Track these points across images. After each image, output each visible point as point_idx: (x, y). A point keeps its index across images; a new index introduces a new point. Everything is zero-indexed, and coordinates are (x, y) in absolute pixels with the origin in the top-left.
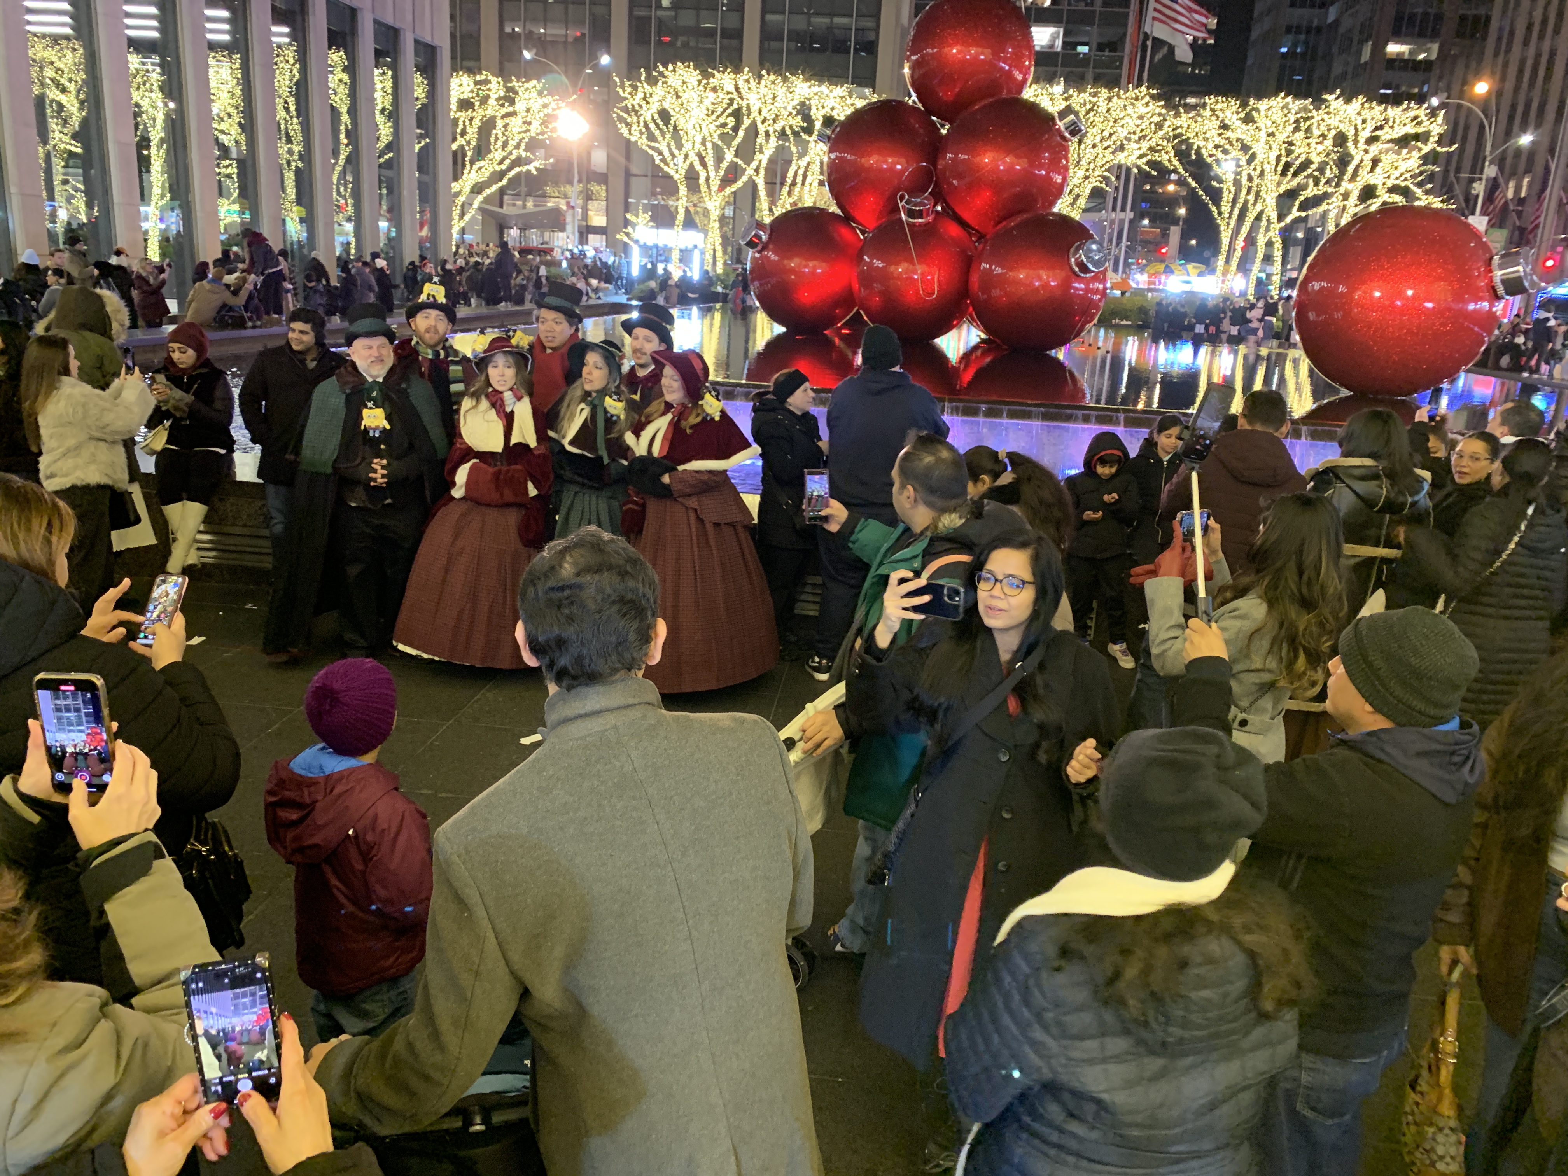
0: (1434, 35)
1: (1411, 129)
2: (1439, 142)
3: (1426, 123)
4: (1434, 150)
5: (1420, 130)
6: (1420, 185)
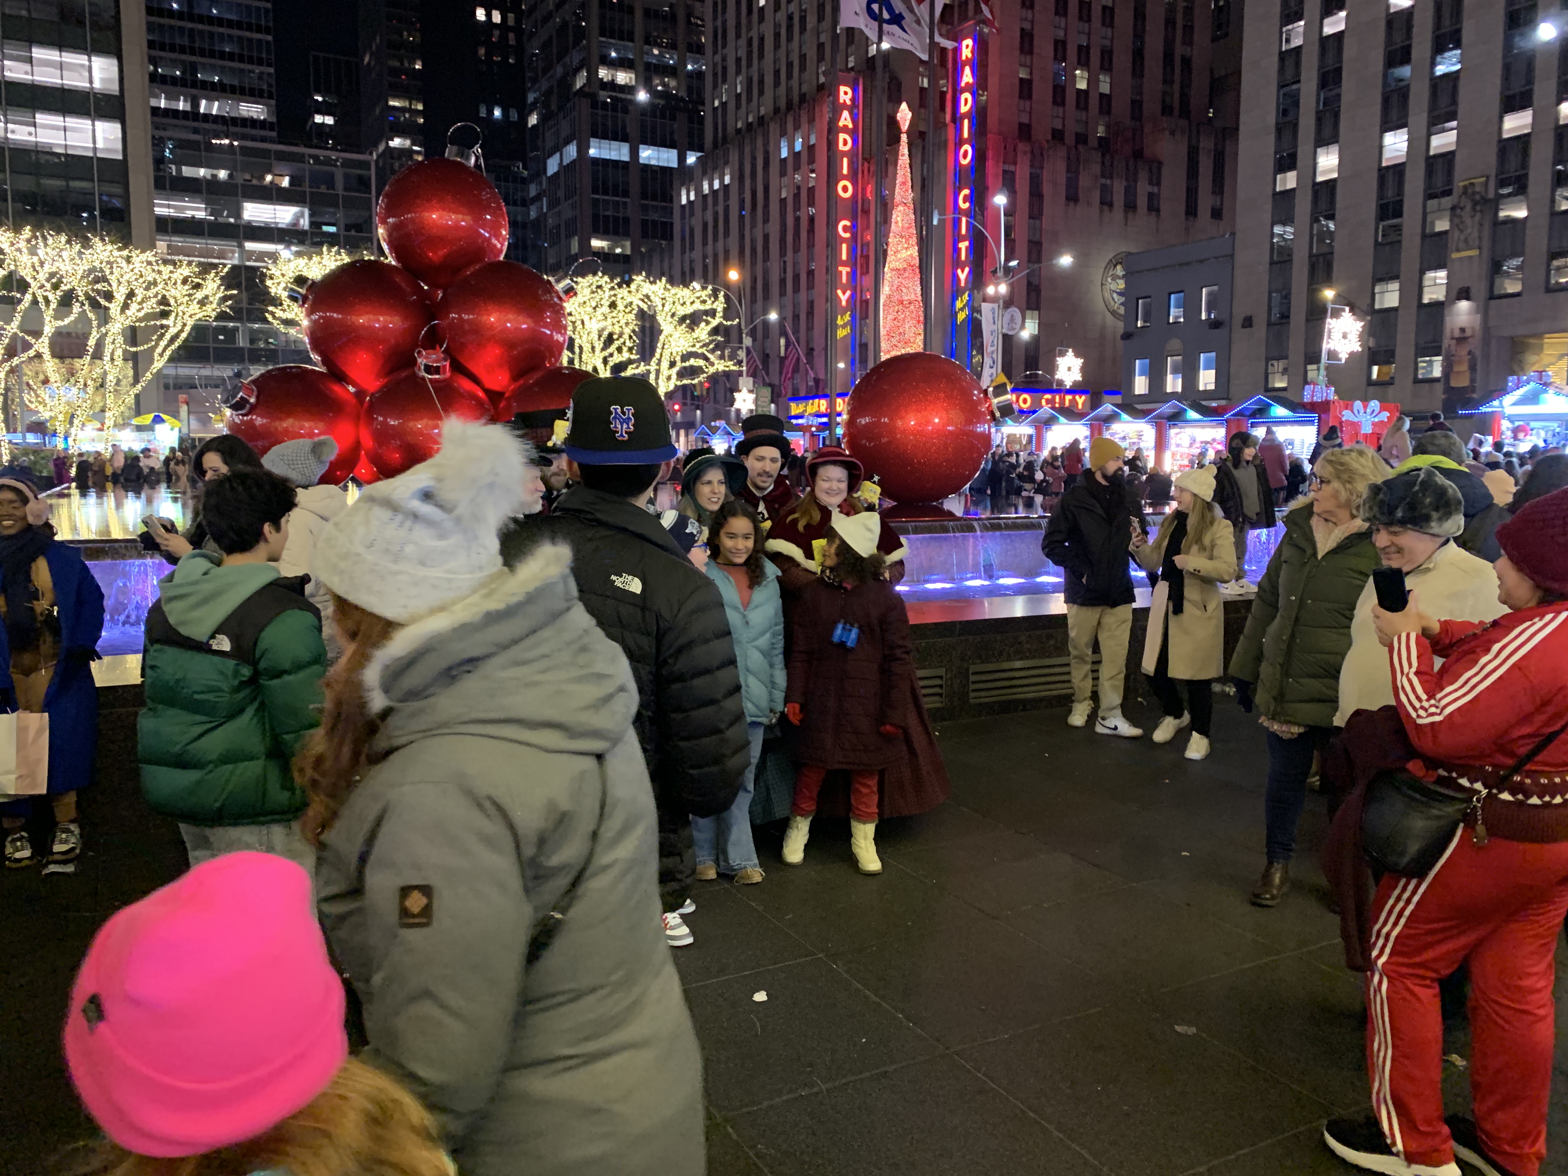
0: (626, 234)
1: (698, 306)
2: (726, 317)
3: (709, 302)
4: (720, 324)
5: (707, 307)
6: (712, 351)
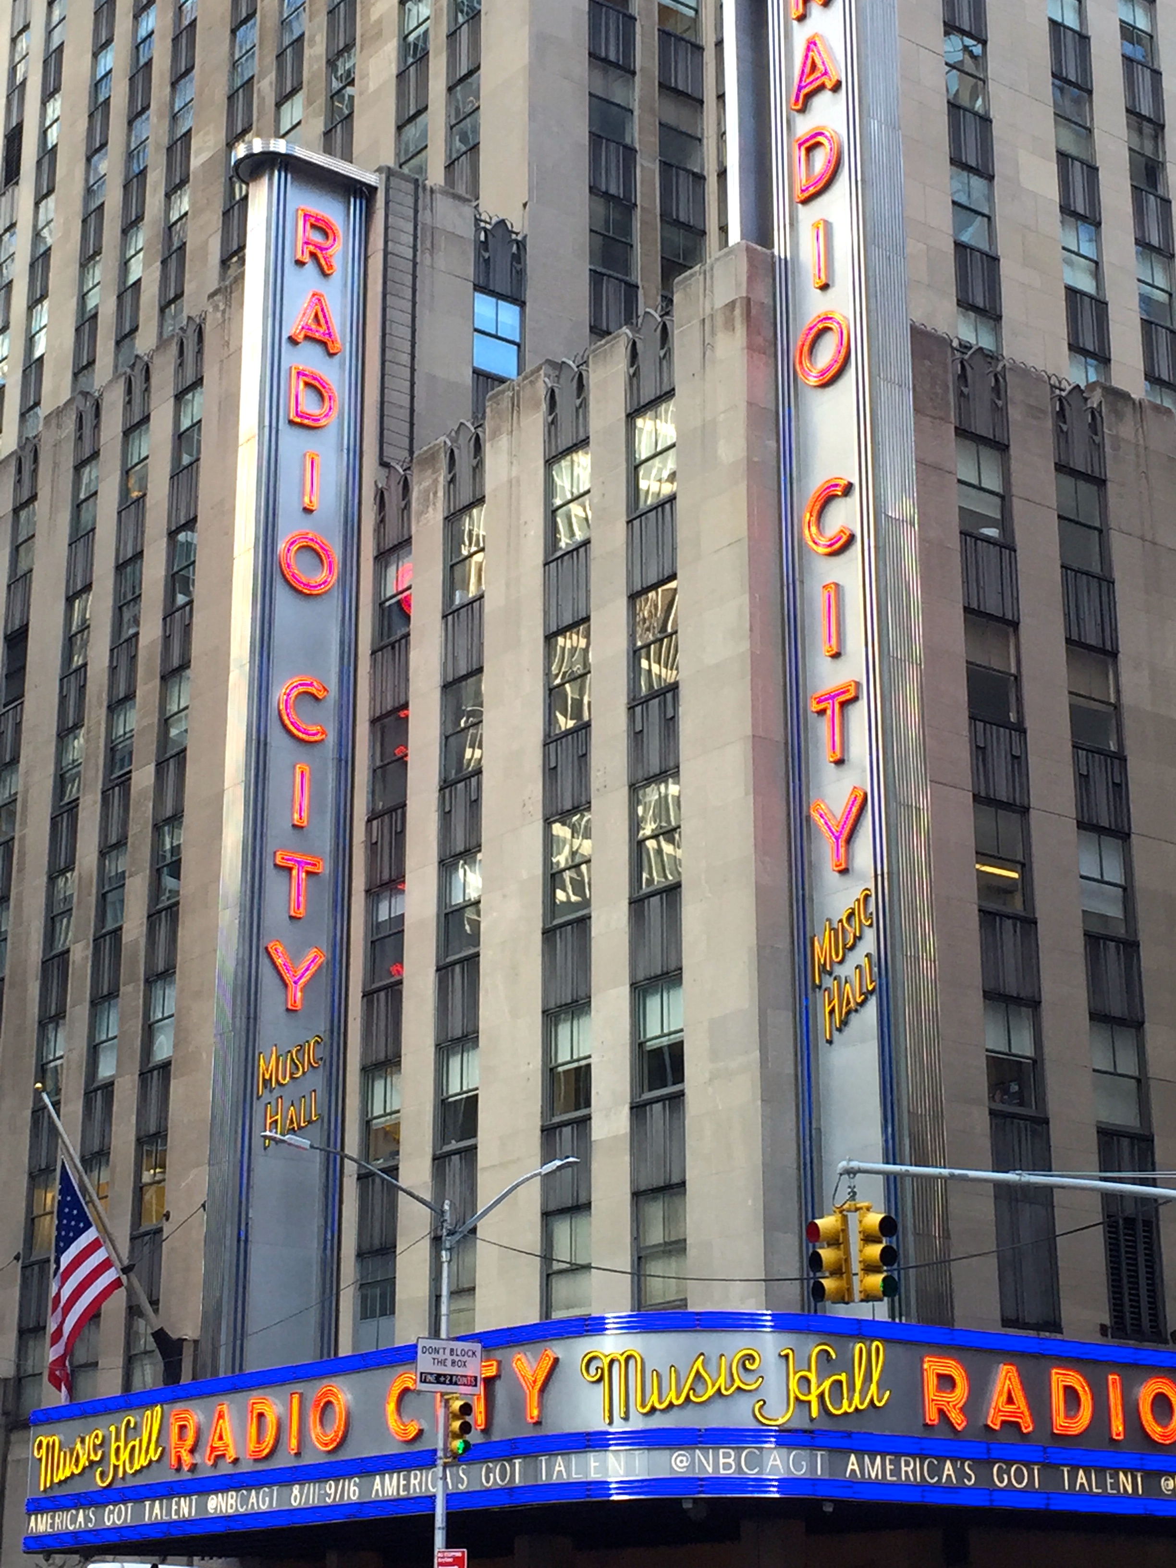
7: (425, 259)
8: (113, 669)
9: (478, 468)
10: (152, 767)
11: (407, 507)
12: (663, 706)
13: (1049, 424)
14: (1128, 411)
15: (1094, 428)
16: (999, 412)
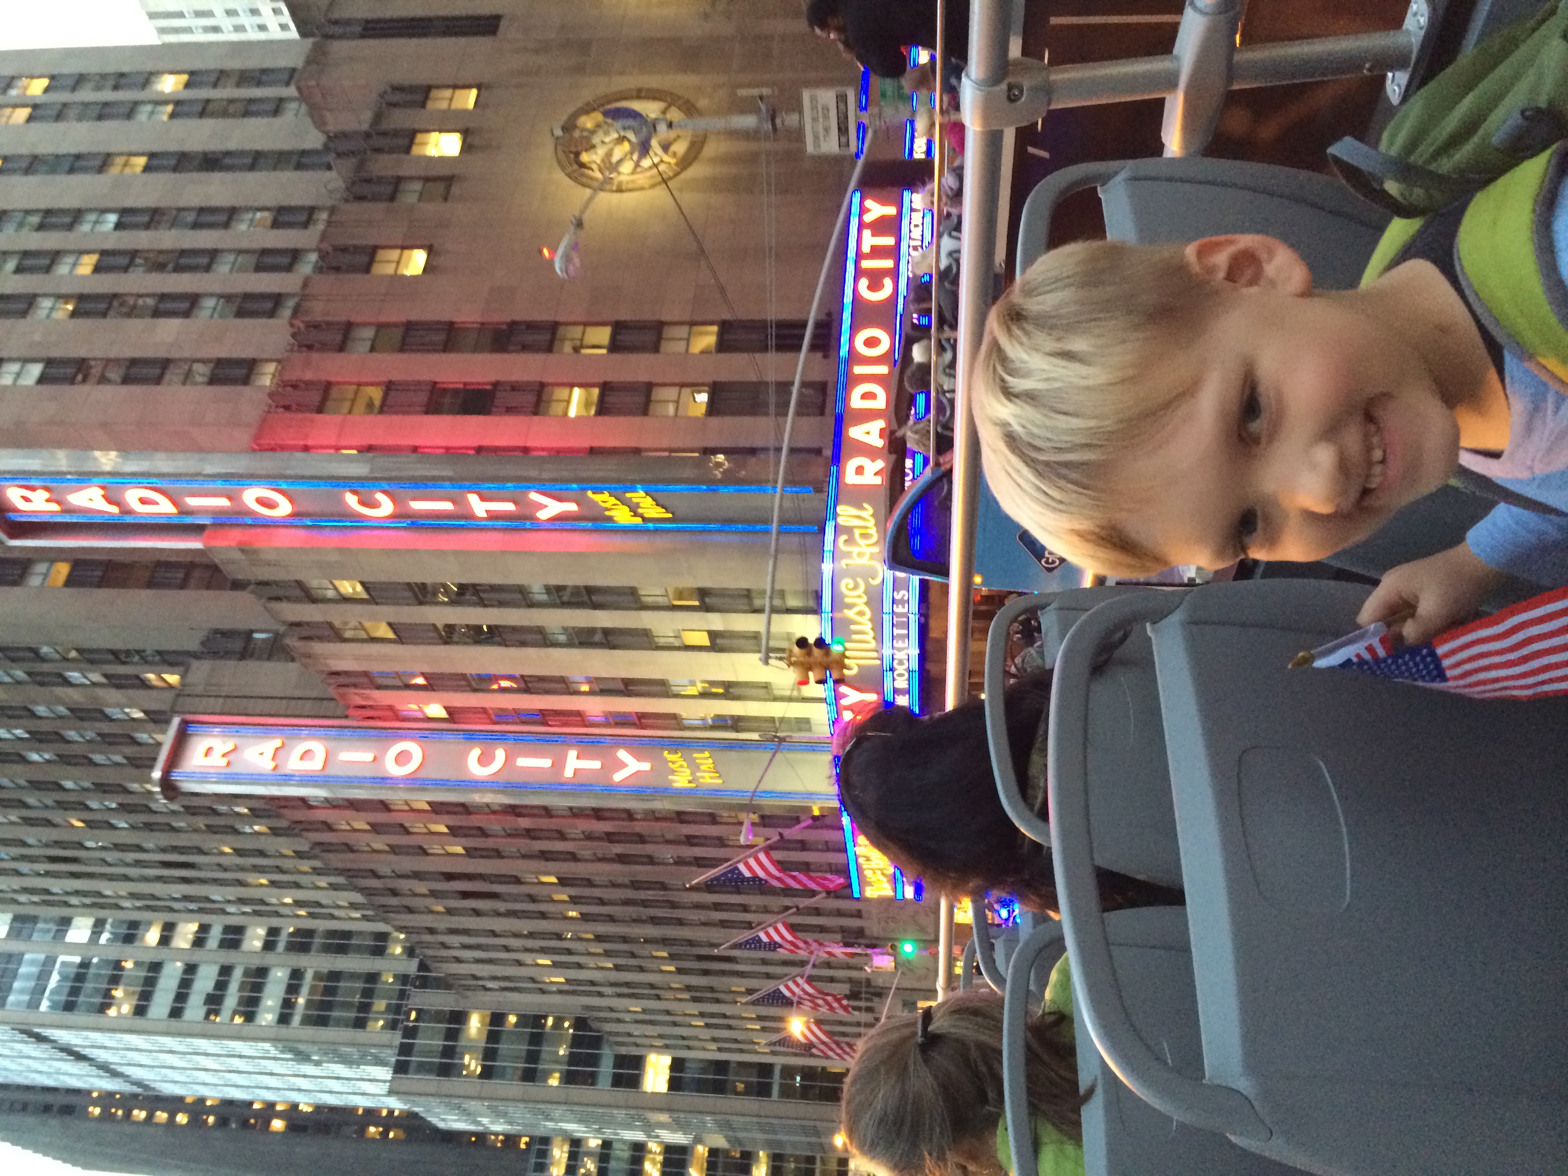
7: (225, 691)
8: (466, 836)
9: (347, 673)
10: (520, 819)
11: (371, 707)
12: (484, 591)
13: (315, 356)
14: (307, 304)
15: (316, 326)
16: (309, 384)
